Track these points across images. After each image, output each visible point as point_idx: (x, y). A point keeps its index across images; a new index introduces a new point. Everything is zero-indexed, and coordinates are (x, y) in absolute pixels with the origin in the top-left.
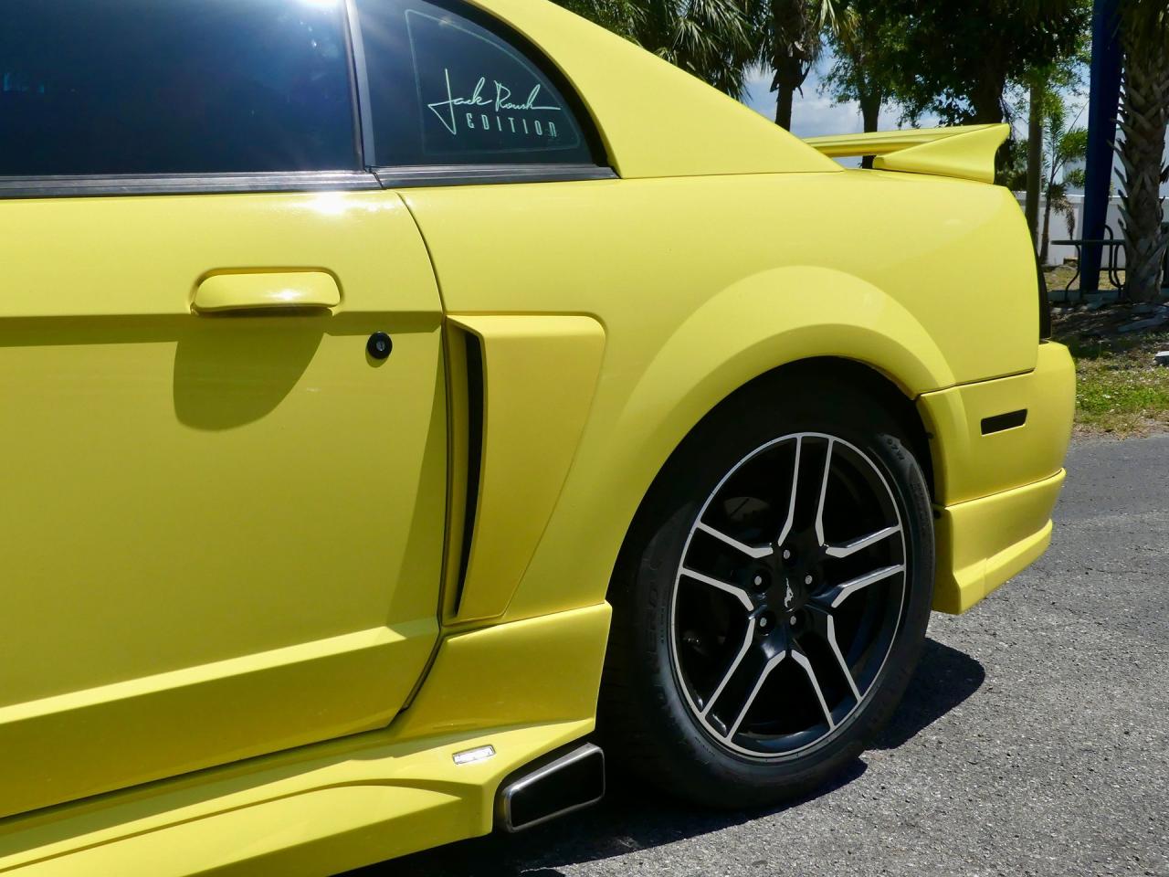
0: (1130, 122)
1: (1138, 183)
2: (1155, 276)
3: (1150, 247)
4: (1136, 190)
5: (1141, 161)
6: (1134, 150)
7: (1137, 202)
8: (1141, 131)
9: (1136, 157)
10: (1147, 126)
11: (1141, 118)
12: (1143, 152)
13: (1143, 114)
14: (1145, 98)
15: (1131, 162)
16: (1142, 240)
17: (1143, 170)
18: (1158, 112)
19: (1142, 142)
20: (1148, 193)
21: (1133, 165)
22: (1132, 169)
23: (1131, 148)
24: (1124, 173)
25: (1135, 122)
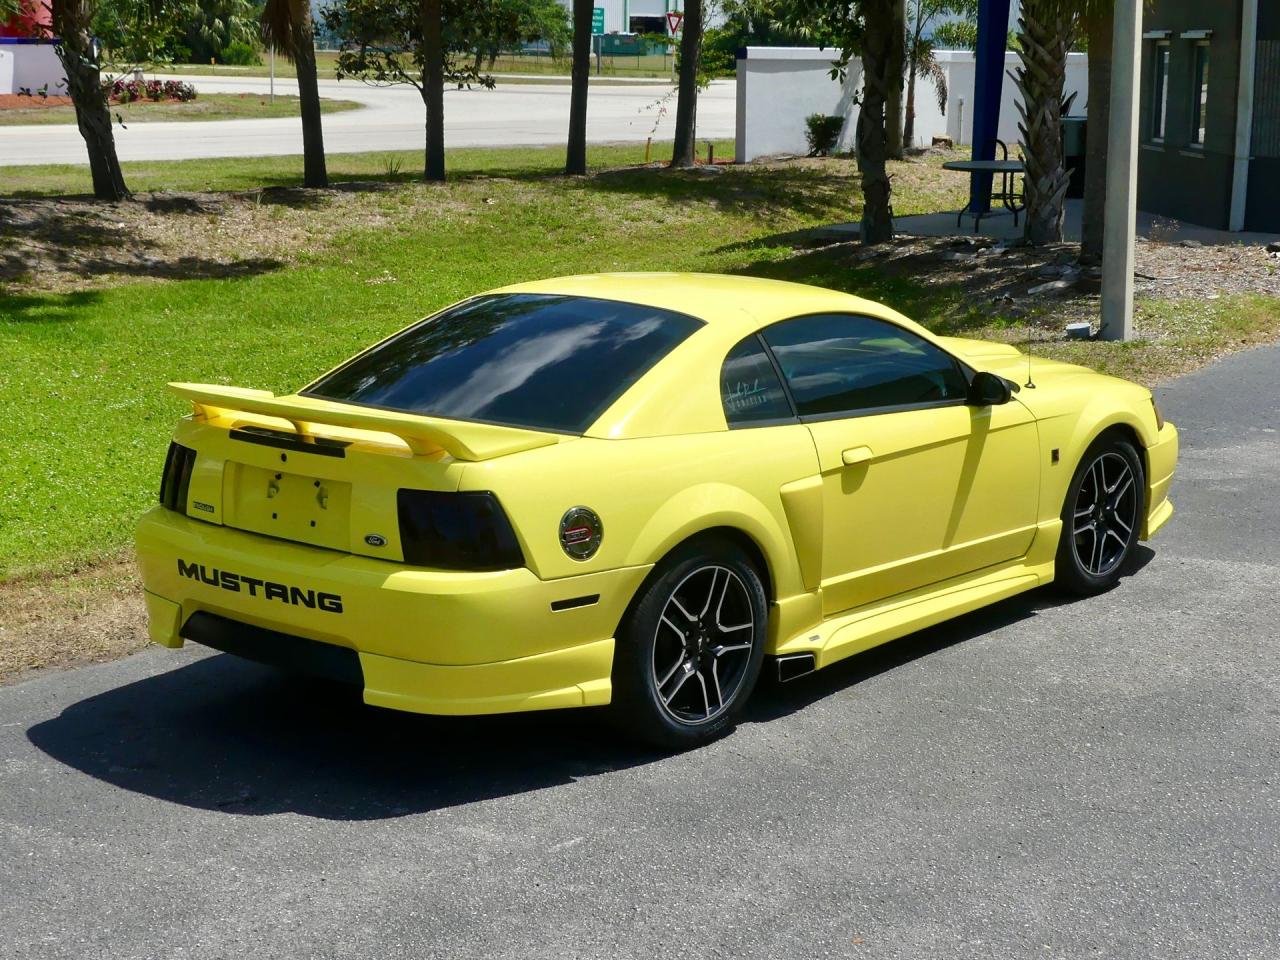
0: (1031, 53)
1: (1039, 117)
2: (1057, 217)
3: (1051, 186)
4: (1037, 125)
5: (1042, 94)
6: (1034, 83)
7: (1038, 137)
8: (1041, 63)
9: (1037, 91)
10: (1048, 58)
11: (1041, 50)
12: (1044, 85)
13: (1043, 46)
14: (1045, 28)
15: (1032, 96)
16: (1043, 179)
17: (1043, 104)
18: (1059, 43)
19: (1043, 75)
20: (1049, 129)
21: (1034, 100)
22: (1031, 102)
23: (1031, 80)
24: (1024, 107)
25: (1035, 53)
